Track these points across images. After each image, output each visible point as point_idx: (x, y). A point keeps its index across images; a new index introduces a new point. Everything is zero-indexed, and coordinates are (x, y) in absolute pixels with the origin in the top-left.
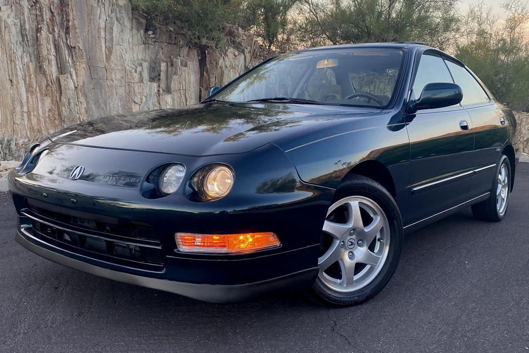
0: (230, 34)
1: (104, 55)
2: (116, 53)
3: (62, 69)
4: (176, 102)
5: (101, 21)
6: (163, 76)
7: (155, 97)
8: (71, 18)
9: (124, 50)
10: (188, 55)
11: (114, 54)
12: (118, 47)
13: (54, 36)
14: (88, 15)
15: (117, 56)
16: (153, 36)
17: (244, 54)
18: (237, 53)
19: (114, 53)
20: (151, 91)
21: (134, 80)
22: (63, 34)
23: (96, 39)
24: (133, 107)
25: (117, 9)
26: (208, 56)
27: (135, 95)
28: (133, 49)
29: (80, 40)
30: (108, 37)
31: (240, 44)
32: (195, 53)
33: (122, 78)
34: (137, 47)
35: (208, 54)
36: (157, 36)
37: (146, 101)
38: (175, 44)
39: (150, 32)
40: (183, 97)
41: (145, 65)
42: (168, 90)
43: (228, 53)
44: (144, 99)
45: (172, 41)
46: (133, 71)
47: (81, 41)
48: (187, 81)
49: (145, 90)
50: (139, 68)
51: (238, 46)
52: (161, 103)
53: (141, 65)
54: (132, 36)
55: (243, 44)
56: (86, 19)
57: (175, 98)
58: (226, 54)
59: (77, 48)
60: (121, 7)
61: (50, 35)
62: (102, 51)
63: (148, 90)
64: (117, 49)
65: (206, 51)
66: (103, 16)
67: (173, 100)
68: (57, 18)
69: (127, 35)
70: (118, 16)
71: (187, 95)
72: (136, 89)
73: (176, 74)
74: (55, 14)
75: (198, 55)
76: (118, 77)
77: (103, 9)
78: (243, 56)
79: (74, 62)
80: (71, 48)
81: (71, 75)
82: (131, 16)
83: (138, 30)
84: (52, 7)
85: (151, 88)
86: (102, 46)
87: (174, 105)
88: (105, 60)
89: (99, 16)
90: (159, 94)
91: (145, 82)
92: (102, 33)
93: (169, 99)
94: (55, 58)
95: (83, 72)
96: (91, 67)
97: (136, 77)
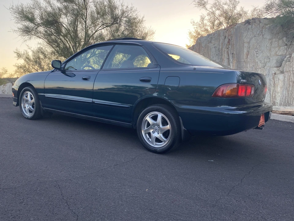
1: (245, 55)
4: (286, 78)
5: (245, 39)
7: (272, 76)
12: (253, 50)
20: (269, 73)
21: (258, 67)
28: (271, 50)
29: (235, 49)
33: (253, 66)
42: (282, 72)
46: (259, 62)
49: (265, 72)
52: (275, 79)
54: (271, 43)
56: (239, 39)
57: (286, 76)
59: (234, 53)
63: (267, 72)
64: (252, 52)
66: (249, 36)
67: (285, 77)
69: (266, 43)
76: (251, 65)
83: (280, 38)
85: (269, 71)
86: (244, 51)
87: (284, 80)
88: (245, 57)
89: (244, 36)
90: (275, 74)
91: (266, 67)
92: (246, 45)
93: (281, 77)
94: (227, 59)
95: (234, 64)
96: (239, 62)
97: (260, 65)
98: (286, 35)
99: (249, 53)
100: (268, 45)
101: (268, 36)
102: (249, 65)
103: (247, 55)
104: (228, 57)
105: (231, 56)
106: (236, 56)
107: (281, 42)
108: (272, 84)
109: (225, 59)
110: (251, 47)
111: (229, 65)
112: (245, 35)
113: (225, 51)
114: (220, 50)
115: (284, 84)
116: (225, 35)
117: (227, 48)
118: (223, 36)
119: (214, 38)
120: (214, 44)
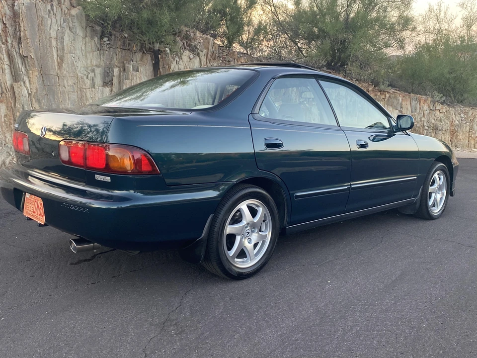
0: (187, 37)
1: (56, 63)
2: (67, 61)
3: (16, 77)
5: (51, 31)
6: (115, 81)
8: (22, 29)
9: (77, 58)
10: (141, 60)
11: (65, 62)
12: (69, 56)
13: (7, 46)
14: (39, 26)
15: (68, 63)
16: (108, 42)
17: (199, 57)
18: (192, 56)
19: (66, 60)
20: (103, 96)
21: (85, 86)
22: (15, 44)
23: (47, 49)
25: (70, 19)
26: (161, 60)
27: (87, 100)
28: (86, 56)
29: (31, 49)
30: (59, 46)
31: (195, 47)
32: (148, 57)
33: (75, 84)
34: (91, 54)
35: (162, 58)
36: (112, 43)
38: (129, 49)
39: (105, 39)
41: (98, 71)
43: (183, 56)
45: (126, 47)
46: (85, 78)
47: (32, 51)
49: (97, 94)
50: (92, 75)
51: (193, 50)
53: (93, 71)
54: (85, 44)
55: (198, 47)
56: (37, 29)
58: (180, 58)
59: (29, 57)
60: (73, 16)
61: (3, 46)
62: (53, 59)
63: (100, 94)
64: (68, 57)
65: (159, 56)
66: (54, 27)
68: (10, 30)
69: (80, 44)
70: (71, 25)
72: (88, 94)
73: (128, 79)
74: (7, 26)
75: (152, 60)
76: (70, 83)
77: (54, 20)
78: (198, 59)
79: (27, 71)
80: (24, 58)
81: (24, 83)
82: (84, 25)
83: (92, 38)
84: (4, 19)
86: (53, 55)
91: (97, 87)
92: (54, 43)
94: (8, 67)
95: (35, 80)
96: (44, 74)
97: (88, 82)
99: (62, 60)
100: (83, 48)
101: (80, 32)
102: (67, 82)
103: (60, 66)
104: (8, 63)
105: (19, 61)
106: (36, 62)
107: (93, 43)
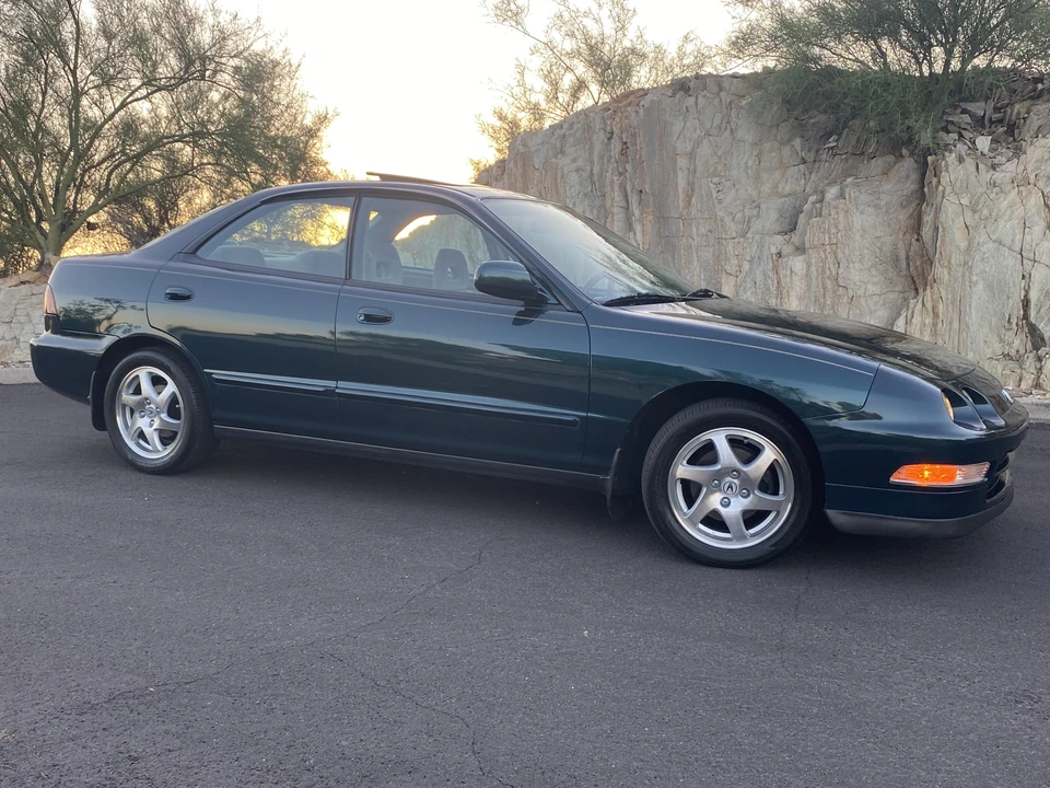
1: (681, 197)
2: (700, 191)
4: (813, 269)
5: (678, 143)
7: (770, 261)
9: (729, 183)
10: (885, 171)
11: (696, 193)
12: (704, 181)
14: (660, 137)
15: (702, 196)
16: (835, 144)
20: (761, 252)
21: (728, 234)
23: (669, 173)
24: (723, 281)
25: (733, 114)
27: (727, 259)
28: (759, 178)
29: (647, 178)
30: (693, 166)
33: (710, 232)
34: (777, 173)
35: (933, 162)
36: (840, 143)
37: (751, 270)
39: (831, 139)
40: (831, 259)
41: (775, 205)
42: (801, 249)
44: (746, 266)
45: (859, 149)
46: (727, 219)
48: (841, 227)
49: (748, 250)
50: (751, 212)
52: (782, 273)
53: (759, 205)
54: (759, 156)
56: (657, 144)
57: (813, 261)
59: (643, 190)
60: (741, 107)
62: (677, 190)
63: (754, 250)
65: (929, 158)
67: (809, 265)
69: (742, 157)
70: (734, 125)
71: (840, 255)
72: (730, 248)
73: (818, 214)
76: (703, 230)
77: (691, 122)
79: (640, 214)
80: (640, 193)
81: (635, 235)
83: (785, 141)
85: (761, 246)
86: (677, 184)
87: (808, 275)
88: (681, 204)
89: (677, 134)
90: (779, 255)
91: (749, 235)
92: (682, 162)
93: (798, 264)
94: (621, 210)
95: (649, 228)
96: (662, 218)
97: (733, 229)
98: (800, 128)
99: (693, 190)
100: (750, 164)
101: (747, 134)
102: (697, 229)
103: (689, 197)
104: (623, 204)
105: (634, 199)
106: (651, 199)
107: (786, 151)
108: (773, 289)
109: (616, 210)
110: (700, 169)
111: (630, 227)
112: (677, 128)
113: (612, 182)
114: (595, 178)
115: (809, 286)
116: (609, 128)
117: (621, 174)
118: (602, 133)
119: (571, 140)
120: (574, 160)
